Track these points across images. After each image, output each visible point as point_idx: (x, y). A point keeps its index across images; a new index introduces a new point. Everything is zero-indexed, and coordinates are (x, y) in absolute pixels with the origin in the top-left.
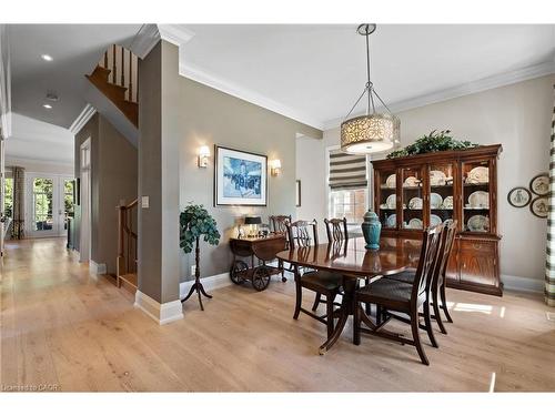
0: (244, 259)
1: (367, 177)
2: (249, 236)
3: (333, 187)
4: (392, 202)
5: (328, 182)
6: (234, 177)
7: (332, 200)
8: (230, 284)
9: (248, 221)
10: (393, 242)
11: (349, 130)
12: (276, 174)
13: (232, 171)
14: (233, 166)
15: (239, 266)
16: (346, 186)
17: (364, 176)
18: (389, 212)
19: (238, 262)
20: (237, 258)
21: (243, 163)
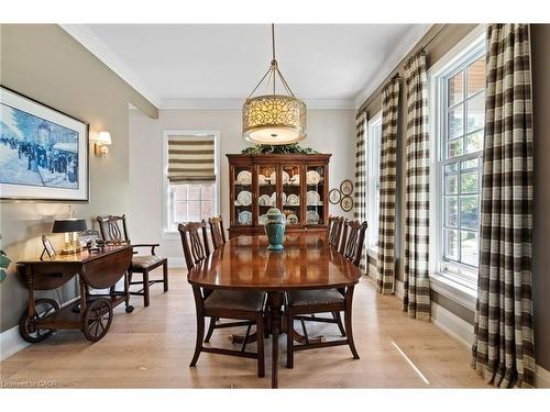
0: (49, 294)
1: (216, 172)
2: (63, 253)
3: (172, 180)
4: (245, 198)
5: (166, 173)
6: (25, 148)
7: (172, 195)
8: (21, 346)
9: (61, 227)
10: (245, 240)
11: (264, 109)
12: (101, 154)
13: (20, 136)
14: (22, 127)
15: (39, 308)
16: (189, 180)
17: (213, 170)
18: (242, 208)
19: (38, 301)
20: (37, 294)
21: (44, 125)
